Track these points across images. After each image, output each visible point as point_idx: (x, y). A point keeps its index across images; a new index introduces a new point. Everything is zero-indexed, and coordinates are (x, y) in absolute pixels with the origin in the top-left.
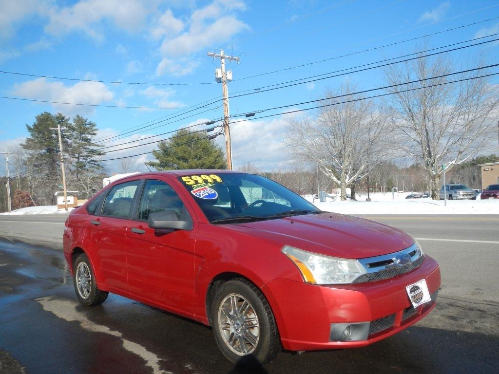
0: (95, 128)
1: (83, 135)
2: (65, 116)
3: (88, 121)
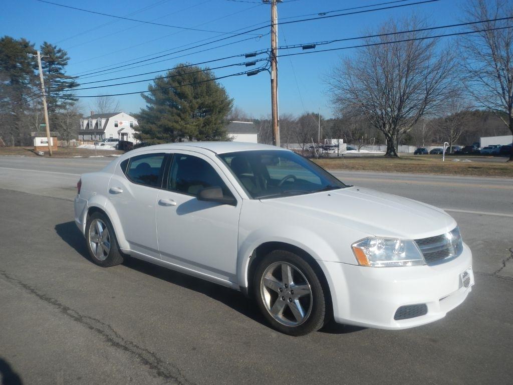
0: (65, 57)
1: (53, 66)
2: (29, 42)
3: (57, 49)
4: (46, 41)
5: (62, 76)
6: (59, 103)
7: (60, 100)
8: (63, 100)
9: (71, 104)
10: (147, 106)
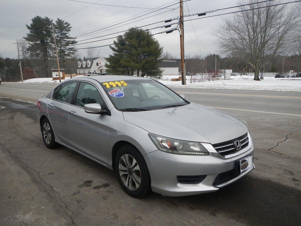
0: (69, 26)
1: (63, 32)
2: (50, 19)
3: (65, 22)
4: (59, 18)
5: (68, 37)
6: (66, 53)
7: (67, 51)
8: (69, 51)
9: (73, 53)
10: (113, 53)
